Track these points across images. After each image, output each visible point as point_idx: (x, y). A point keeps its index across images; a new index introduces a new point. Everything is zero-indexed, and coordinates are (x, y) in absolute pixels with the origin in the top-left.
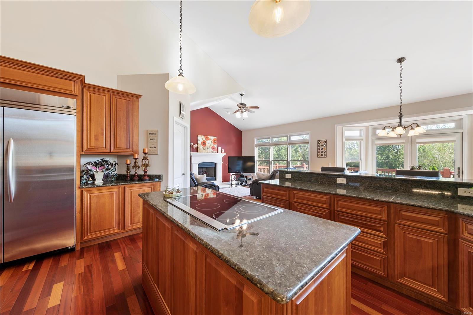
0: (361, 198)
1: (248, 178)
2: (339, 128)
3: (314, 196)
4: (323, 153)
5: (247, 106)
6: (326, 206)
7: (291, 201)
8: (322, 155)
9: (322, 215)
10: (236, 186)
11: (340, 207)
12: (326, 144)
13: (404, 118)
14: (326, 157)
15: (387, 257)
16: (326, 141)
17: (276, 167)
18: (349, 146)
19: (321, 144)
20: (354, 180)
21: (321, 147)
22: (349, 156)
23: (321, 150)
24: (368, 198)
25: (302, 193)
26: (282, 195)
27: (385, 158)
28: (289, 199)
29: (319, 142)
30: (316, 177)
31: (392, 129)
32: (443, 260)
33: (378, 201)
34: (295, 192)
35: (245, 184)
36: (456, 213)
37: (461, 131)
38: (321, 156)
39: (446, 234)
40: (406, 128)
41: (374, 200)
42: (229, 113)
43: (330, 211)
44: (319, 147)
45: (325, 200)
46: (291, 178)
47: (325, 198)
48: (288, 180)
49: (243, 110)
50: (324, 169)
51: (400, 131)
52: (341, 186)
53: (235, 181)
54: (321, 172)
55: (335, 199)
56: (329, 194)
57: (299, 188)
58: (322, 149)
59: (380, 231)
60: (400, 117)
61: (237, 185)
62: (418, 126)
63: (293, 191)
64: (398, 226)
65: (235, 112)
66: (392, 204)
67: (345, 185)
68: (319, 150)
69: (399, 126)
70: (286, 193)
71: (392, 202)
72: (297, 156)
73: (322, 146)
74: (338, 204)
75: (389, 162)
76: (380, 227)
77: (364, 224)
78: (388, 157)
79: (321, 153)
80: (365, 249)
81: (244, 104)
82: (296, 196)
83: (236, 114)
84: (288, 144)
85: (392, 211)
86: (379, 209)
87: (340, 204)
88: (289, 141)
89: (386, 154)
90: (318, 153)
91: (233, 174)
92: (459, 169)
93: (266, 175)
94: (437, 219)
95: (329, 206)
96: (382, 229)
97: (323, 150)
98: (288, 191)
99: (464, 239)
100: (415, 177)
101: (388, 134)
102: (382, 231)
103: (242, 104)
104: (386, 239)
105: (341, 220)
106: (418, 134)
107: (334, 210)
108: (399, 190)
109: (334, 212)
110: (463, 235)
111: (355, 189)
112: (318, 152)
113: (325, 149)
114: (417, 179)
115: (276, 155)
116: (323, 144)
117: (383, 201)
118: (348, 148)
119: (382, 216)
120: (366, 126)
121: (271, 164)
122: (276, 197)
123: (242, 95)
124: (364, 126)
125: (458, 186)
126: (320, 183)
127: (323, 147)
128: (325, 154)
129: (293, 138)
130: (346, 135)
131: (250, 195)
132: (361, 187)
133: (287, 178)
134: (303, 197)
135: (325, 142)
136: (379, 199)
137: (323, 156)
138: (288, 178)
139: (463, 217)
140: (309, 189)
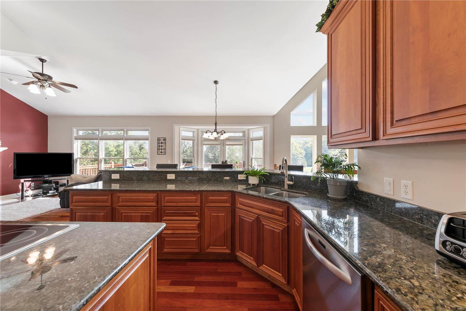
0: (183, 191)
1: (60, 184)
2: (176, 128)
3: (142, 196)
4: (163, 151)
5: (53, 80)
6: (154, 204)
7: (114, 206)
8: (162, 152)
9: (150, 214)
10: (33, 199)
11: (166, 202)
12: (165, 141)
13: (218, 126)
14: (165, 154)
15: (200, 235)
16: (165, 138)
17: (110, 166)
18: (190, 145)
19: (160, 142)
20: (182, 175)
21: (160, 145)
22: (190, 153)
23: (160, 148)
24: (188, 189)
25: (128, 194)
26: (102, 201)
27: (213, 156)
28: (112, 204)
29: (159, 139)
30: (148, 175)
31: (211, 133)
32: (229, 226)
33: (194, 191)
34: (120, 195)
35: (54, 193)
36: (234, 192)
37: (244, 138)
38: (161, 154)
39: (231, 207)
40: (219, 133)
41: (192, 190)
42: (15, 83)
43: (158, 208)
44: (158, 145)
45: (153, 198)
46: (119, 178)
47: (152, 196)
48: (116, 181)
49: (46, 84)
50: (159, 166)
51: (215, 135)
52: (171, 181)
53: (32, 190)
54: (156, 169)
55: (162, 195)
56: (157, 191)
57: (124, 189)
58: (162, 146)
59: (196, 216)
60: (216, 124)
61: (35, 196)
62: (225, 133)
63: (117, 194)
64: (207, 209)
65: (28, 84)
66: (203, 192)
67: (174, 180)
68: (159, 147)
69: (214, 131)
70: (108, 198)
71: (203, 191)
72: (142, 153)
73: (162, 143)
74: (164, 199)
75: (215, 158)
76: (196, 213)
77: (185, 213)
78: (215, 154)
79: (160, 151)
80: (185, 235)
81: (46, 75)
82: (120, 199)
83: (29, 87)
84: (124, 139)
85: (204, 197)
86: (195, 198)
87: (167, 199)
88: (125, 135)
89: (214, 152)
90: (158, 151)
91: (25, 181)
92: (244, 162)
93: (89, 178)
94: (226, 198)
95: (156, 203)
96: (197, 214)
97: (163, 148)
98: (110, 195)
99: (239, 208)
100: (225, 169)
101: (209, 137)
102: (197, 215)
103: (42, 74)
104: (200, 221)
105: (167, 215)
106: (225, 138)
107: (162, 206)
108: (210, 180)
109: (161, 209)
110: (237, 205)
111: (183, 182)
112: (158, 149)
113: (165, 146)
114: (226, 170)
115: (115, 152)
116: (163, 141)
117: (198, 191)
118: (189, 147)
119: (197, 203)
120: (197, 129)
121: (101, 163)
122: (94, 205)
123: (42, 61)
124: (196, 129)
125: (238, 173)
126: (152, 181)
127: (163, 145)
128: (164, 152)
129: (131, 133)
130: (183, 135)
131: (60, 207)
132: (186, 181)
133: (113, 179)
134: (129, 199)
135: (165, 140)
136: (195, 189)
137: (162, 154)
138: (115, 179)
139: (238, 194)
140: (136, 189)
